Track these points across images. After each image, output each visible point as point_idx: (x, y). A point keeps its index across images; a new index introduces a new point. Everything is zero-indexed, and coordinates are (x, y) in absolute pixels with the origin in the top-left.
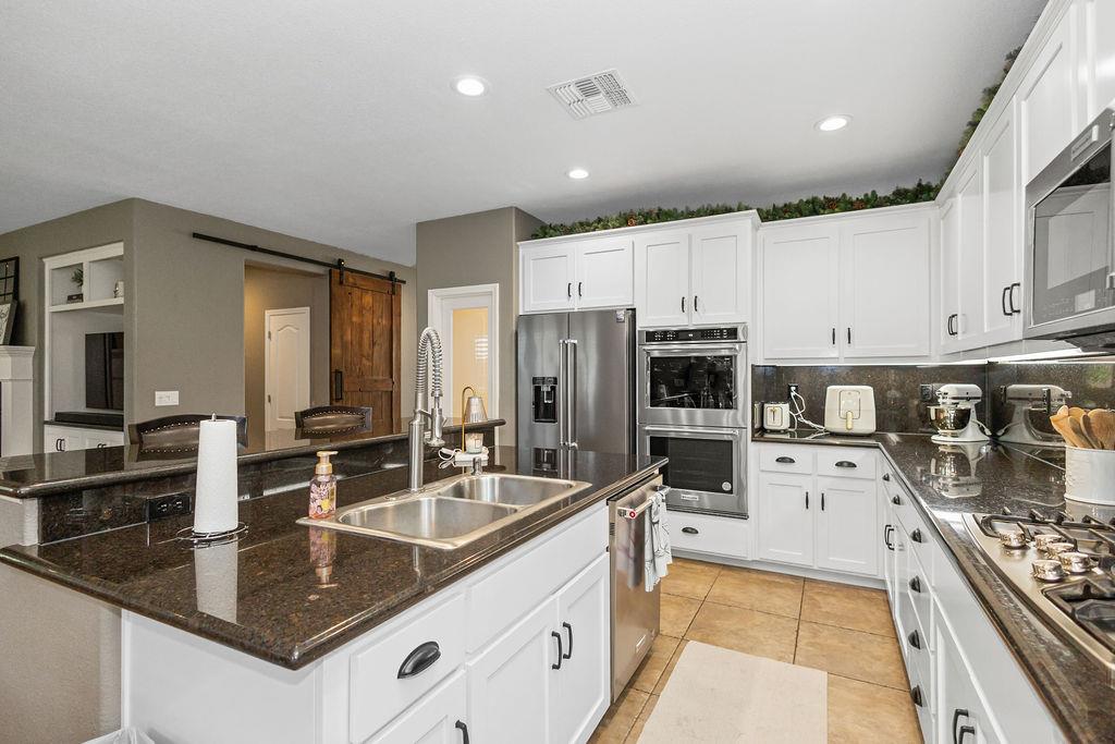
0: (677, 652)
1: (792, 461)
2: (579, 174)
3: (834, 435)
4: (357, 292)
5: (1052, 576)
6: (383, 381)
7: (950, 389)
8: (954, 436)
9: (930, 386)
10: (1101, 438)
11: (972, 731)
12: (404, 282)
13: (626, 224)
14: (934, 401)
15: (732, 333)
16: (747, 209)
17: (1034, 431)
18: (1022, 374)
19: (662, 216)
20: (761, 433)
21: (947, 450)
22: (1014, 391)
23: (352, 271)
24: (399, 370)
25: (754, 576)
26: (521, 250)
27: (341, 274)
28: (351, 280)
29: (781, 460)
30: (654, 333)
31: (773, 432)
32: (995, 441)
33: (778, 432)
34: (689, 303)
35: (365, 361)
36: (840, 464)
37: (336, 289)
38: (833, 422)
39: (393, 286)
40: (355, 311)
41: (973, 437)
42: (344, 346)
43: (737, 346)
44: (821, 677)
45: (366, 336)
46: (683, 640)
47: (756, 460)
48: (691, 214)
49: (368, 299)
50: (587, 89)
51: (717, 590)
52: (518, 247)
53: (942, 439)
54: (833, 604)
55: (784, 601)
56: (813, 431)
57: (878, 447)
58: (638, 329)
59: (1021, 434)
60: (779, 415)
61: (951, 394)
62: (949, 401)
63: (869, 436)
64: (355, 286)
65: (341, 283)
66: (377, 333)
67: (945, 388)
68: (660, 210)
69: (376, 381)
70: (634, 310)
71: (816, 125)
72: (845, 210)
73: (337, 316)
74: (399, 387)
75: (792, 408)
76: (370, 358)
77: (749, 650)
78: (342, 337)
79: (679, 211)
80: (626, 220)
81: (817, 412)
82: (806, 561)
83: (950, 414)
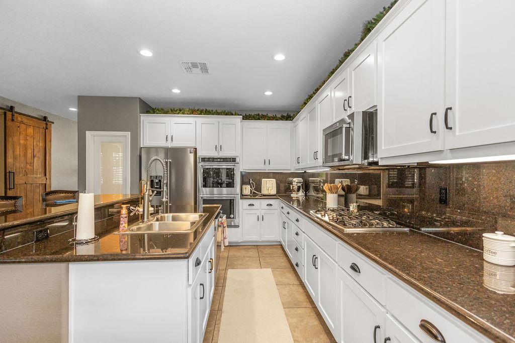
0: (226, 273)
1: (253, 205)
2: (176, 91)
3: (264, 195)
4: (23, 127)
5: (331, 218)
6: (40, 178)
7: (295, 180)
8: (297, 194)
9: (290, 179)
10: (333, 191)
11: (317, 258)
12: (53, 123)
13: (192, 113)
14: (291, 183)
15: (234, 160)
16: (238, 115)
17: (315, 192)
18: (313, 175)
19: (208, 112)
20: (243, 196)
21: (295, 199)
22: (311, 180)
23: (20, 114)
24: (50, 172)
25: (241, 247)
26: (141, 117)
27: (13, 115)
28: (19, 119)
29: (250, 205)
30: (204, 158)
31: (245, 195)
32: (306, 195)
33: (247, 195)
34: (219, 148)
35: (28, 166)
36: (267, 205)
37: (9, 123)
38: (264, 191)
39: (46, 124)
40: (22, 137)
41: (301, 194)
42: (15, 158)
43: (236, 164)
44: (269, 270)
45: (29, 152)
46: (226, 270)
47: (242, 206)
48: (218, 114)
49: (30, 131)
50: (195, 65)
51: (231, 254)
52: (140, 116)
53: (294, 195)
54: (267, 251)
55: (253, 253)
56: (258, 195)
57: (278, 198)
58: (197, 157)
59: (312, 193)
60: (247, 190)
61: (296, 181)
62: (295, 183)
63: (274, 195)
64: (22, 122)
65: (13, 120)
66: (36, 151)
67: (294, 179)
68: (206, 110)
69: (36, 178)
70: (196, 149)
71: (264, 92)
72: (268, 120)
73: (10, 139)
74: (50, 181)
75: (251, 187)
76: (32, 164)
77: (248, 268)
78: (14, 152)
79: (214, 111)
80: (193, 112)
81: (258, 188)
82: (258, 239)
83: (296, 187)
